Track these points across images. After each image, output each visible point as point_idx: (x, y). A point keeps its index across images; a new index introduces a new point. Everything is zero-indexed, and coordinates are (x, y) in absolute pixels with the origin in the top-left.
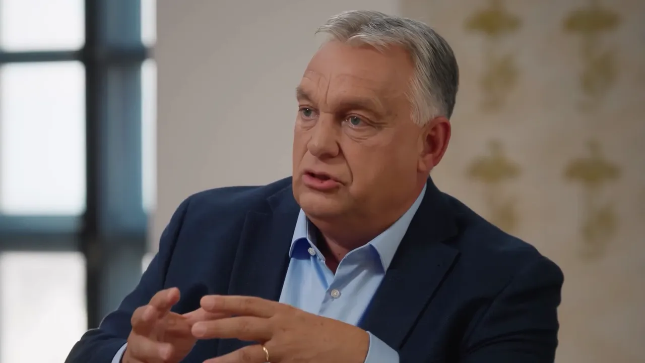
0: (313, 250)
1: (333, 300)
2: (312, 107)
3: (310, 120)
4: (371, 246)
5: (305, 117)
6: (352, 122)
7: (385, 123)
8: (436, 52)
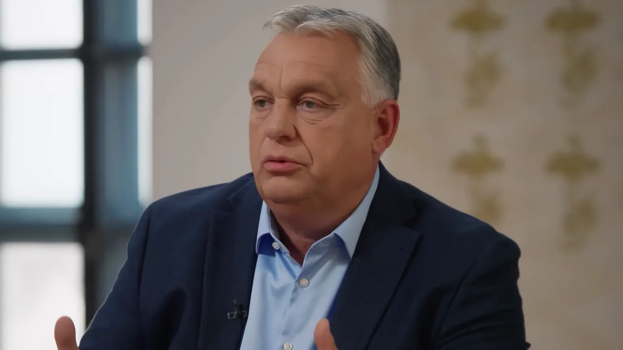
0: (277, 244)
1: (303, 289)
2: (265, 97)
3: (265, 110)
4: (336, 235)
5: (260, 108)
6: (306, 105)
7: (338, 105)
8: (380, 39)
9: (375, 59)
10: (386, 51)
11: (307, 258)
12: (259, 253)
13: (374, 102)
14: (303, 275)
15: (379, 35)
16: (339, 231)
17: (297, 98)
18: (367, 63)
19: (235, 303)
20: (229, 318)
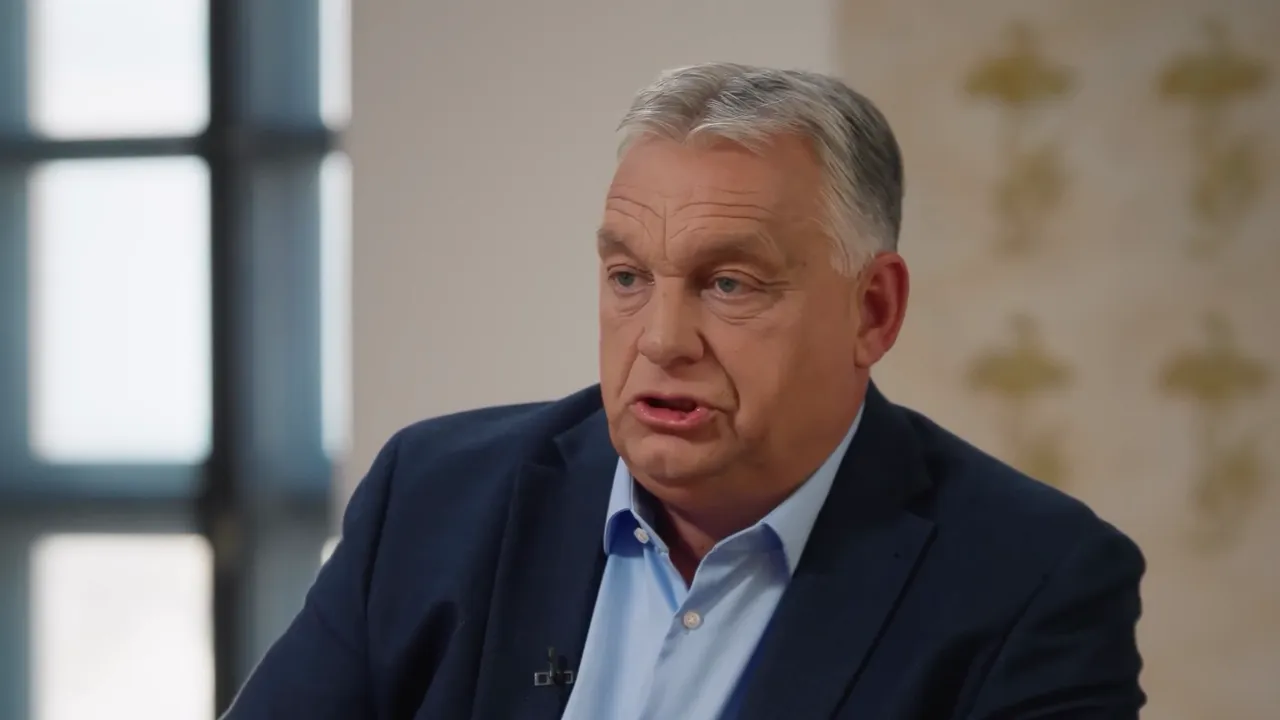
0: (644, 533)
1: (687, 634)
2: (634, 268)
3: (633, 294)
4: (767, 528)
5: (620, 288)
6: (721, 287)
7: (786, 283)
8: (857, 127)
9: (852, 177)
10: (872, 154)
11: (702, 569)
12: (611, 552)
13: (855, 267)
14: (692, 605)
15: (858, 123)
16: (776, 519)
17: (700, 276)
18: (838, 190)
19: (550, 654)
20: (536, 684)
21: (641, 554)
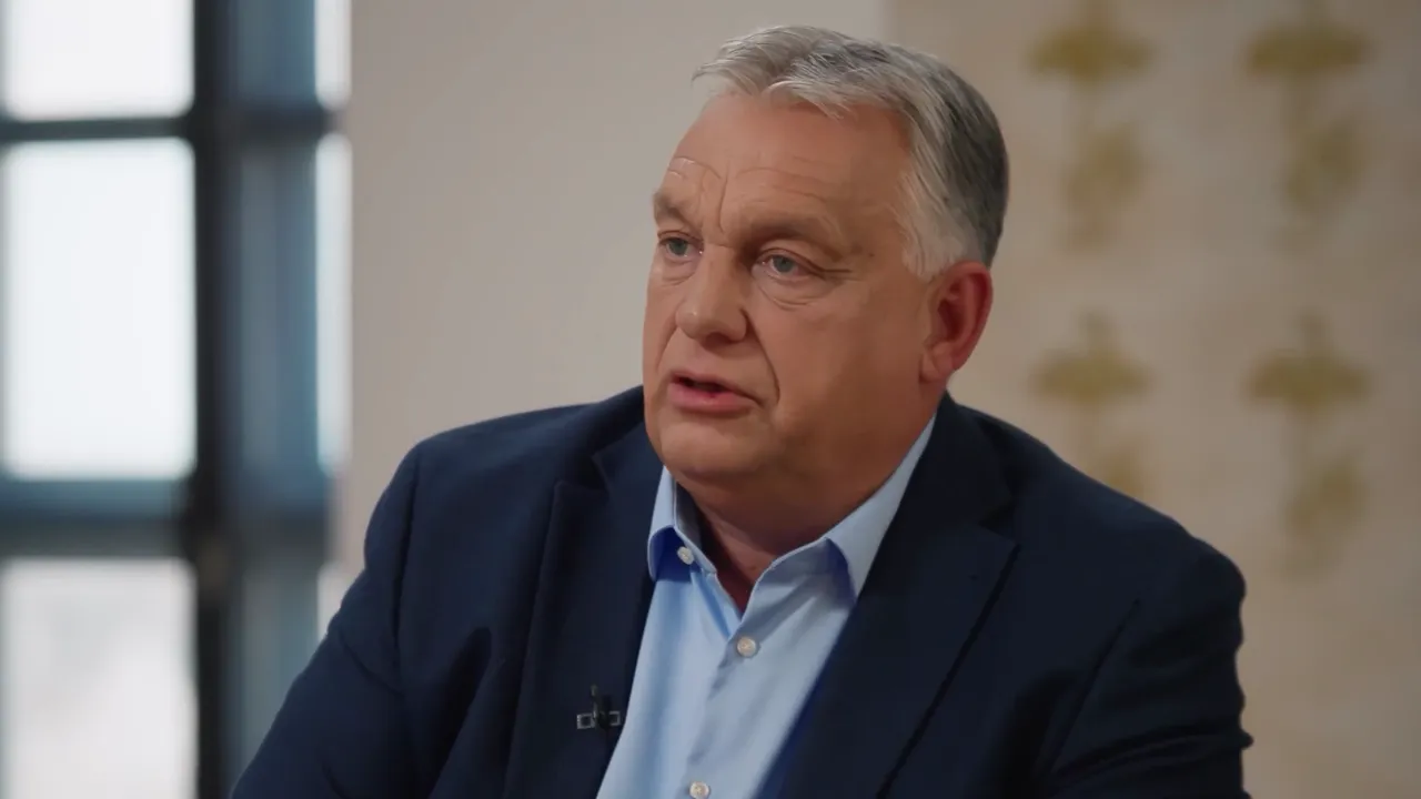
0: (689, 552)
1: (742, 662)
2: (687, 235)
4: (831, 544)
5: (673, 256)
6: (776, 266)
7: (847, 271)
8: (958, 118)
11: (757, 590)
13: (932, 267)
16: (838, 535)
17: (751, 250)
18: (922, 178)
19: (593, 693)
20: (580, 726)
21: (688, 579)
